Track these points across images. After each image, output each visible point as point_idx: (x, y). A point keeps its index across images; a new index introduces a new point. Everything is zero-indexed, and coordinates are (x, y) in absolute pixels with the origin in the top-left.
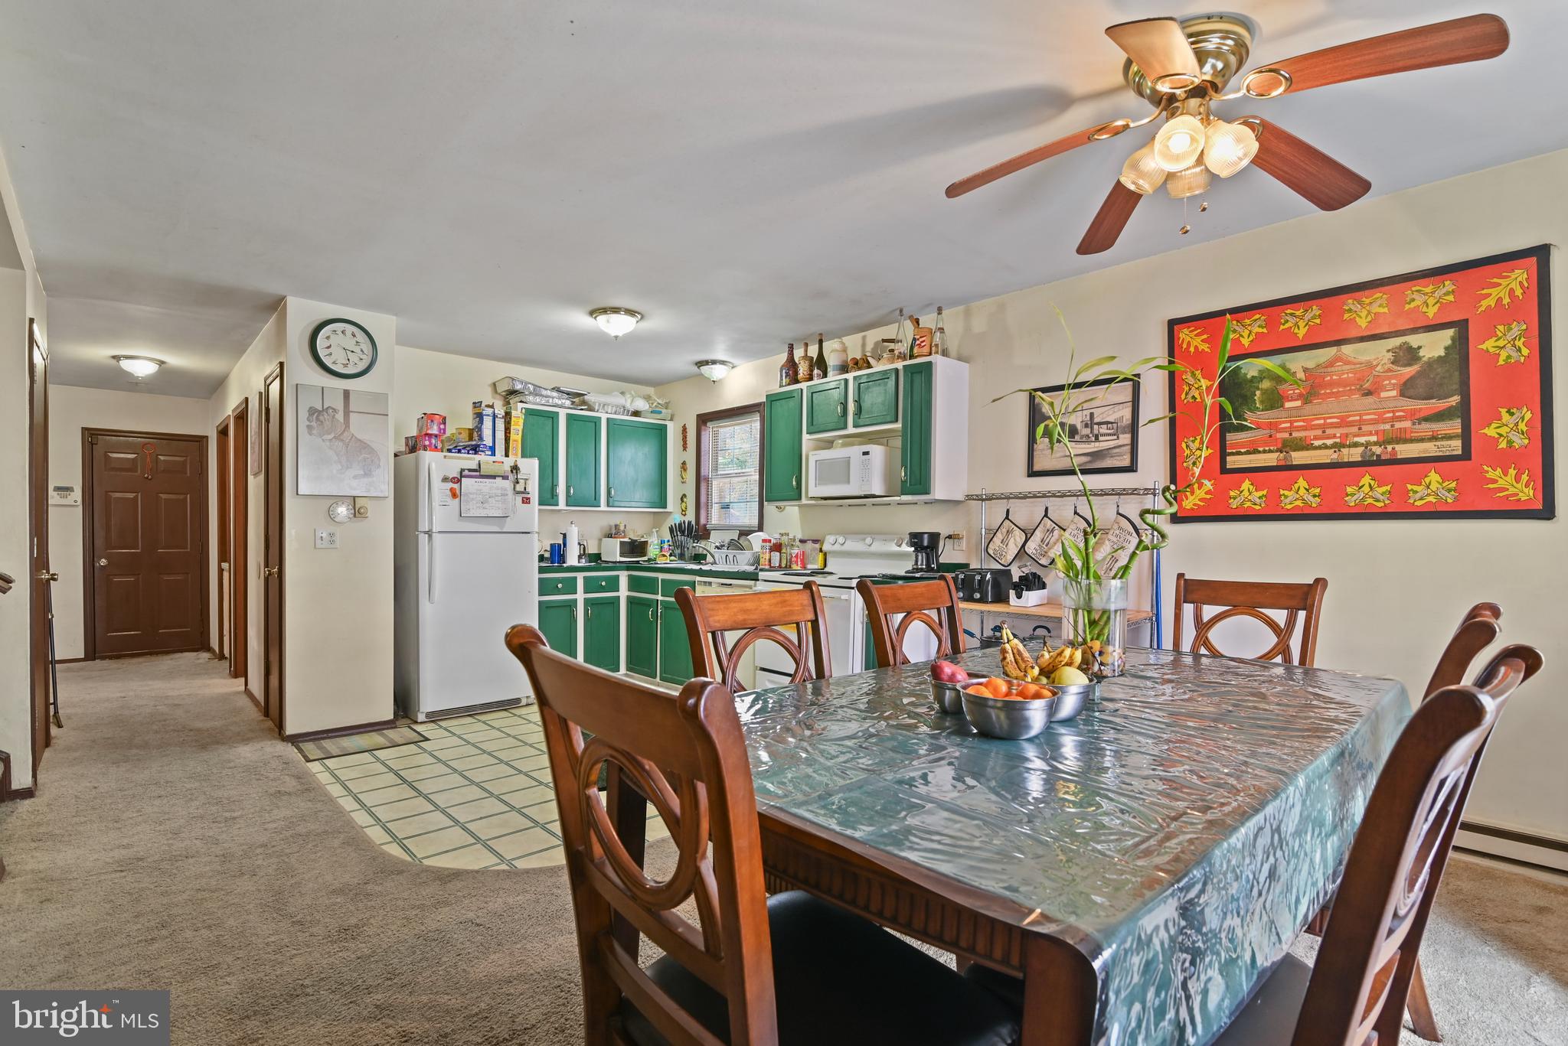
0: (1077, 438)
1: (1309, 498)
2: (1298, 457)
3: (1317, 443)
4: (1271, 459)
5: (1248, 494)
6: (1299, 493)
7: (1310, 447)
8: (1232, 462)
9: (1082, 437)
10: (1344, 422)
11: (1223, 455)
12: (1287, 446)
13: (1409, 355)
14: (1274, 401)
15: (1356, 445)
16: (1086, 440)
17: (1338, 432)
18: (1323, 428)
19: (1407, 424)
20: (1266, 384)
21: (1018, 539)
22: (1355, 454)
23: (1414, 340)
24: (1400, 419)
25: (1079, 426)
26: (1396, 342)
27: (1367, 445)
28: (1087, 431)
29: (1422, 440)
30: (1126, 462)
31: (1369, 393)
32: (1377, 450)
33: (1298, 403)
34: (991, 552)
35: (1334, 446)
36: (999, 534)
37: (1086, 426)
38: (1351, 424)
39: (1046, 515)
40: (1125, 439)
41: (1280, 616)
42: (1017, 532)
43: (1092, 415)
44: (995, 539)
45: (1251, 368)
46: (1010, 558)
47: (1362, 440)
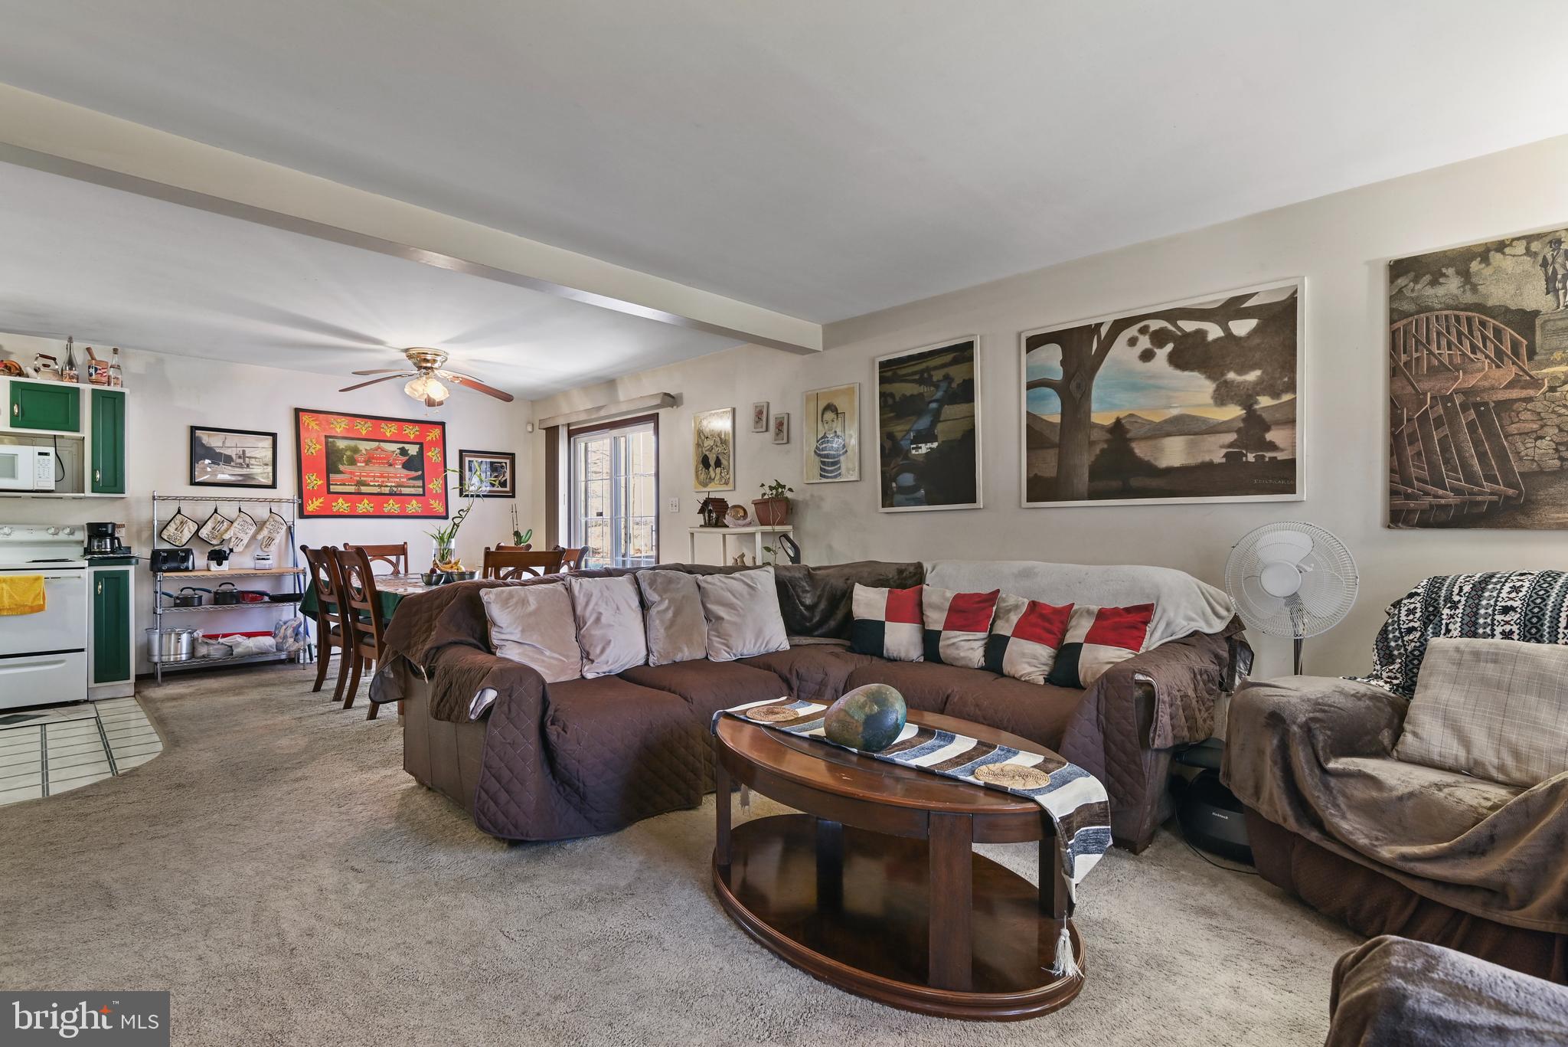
0: (232, 464)
1: (369, 508)
2: (364, 489)
3: (372, 484)
4: (352, 489)
5: (341, 505)
6: (365, 506)
7: (369, 485)
8: (333, 488)
9: (237, 464)
10: (382, 476)
11: (329, 485)
12: (360, 483)
13: (403, 452)
14: (352, 462)
15: (387, 486)
16: (241, 466)
17: (380, 480)
18: (374, 477)
19: (405, 480)
20: (348, 453)
21: (192, 528)
22: (386, 490)
23: (407, 446)
24: (403, 477)
25: (234, 457)
26: (401, 446)
27: (391, 486)
28: (241, 461)
29: (409, 487)
30: (270, 483)
31: (391, 465)
32: (395, 489)
33: (363, 464)
34: (165, 538)
35: (378, 485)
36: (172, 524)
37: (240, 457)
38: (384, 477)
39: (216, 511)
40: (270, 469)
41: (393, 558)
42: (190, 523)
43: (244, 452)
44: (168, 527)
45: (341, 444)
46: (184, 541)
47: (389, 484)
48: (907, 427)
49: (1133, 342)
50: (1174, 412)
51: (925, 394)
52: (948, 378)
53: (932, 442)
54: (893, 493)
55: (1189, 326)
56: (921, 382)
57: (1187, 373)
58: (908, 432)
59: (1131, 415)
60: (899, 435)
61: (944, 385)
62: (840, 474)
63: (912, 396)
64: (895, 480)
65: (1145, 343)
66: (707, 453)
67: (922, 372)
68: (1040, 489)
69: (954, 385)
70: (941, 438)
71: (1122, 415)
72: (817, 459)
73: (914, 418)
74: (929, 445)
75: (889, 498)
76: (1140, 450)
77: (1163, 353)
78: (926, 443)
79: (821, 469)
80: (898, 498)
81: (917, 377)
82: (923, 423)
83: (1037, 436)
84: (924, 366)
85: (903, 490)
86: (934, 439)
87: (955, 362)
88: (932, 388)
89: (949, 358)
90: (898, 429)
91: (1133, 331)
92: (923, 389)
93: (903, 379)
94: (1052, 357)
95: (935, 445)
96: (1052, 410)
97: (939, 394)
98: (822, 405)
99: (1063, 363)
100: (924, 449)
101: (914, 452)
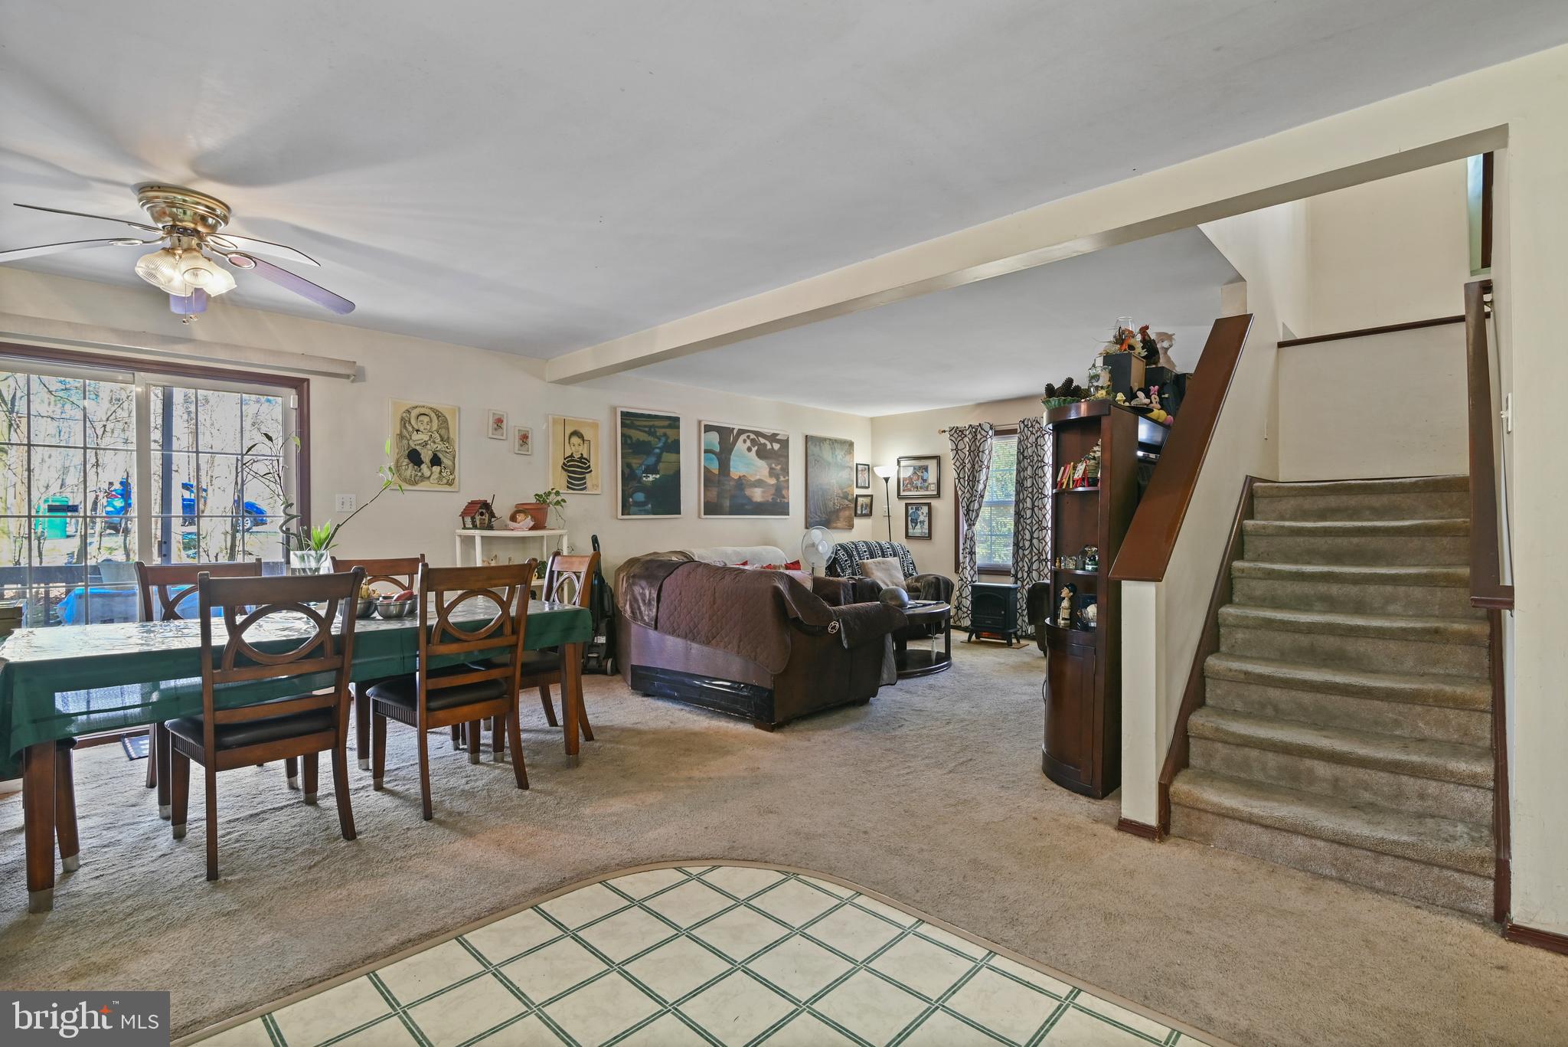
48: (640, 462)
49: (745, 441)
50: (758, 477)
51: (653, 442)
52: (665, 435)
53: (656, 474)
54: (630, 506)
55: (762, 440)
56: (650, 433)
57: (761, 461)
58: (641, 465)
59: (744, 476)
60: (634, 466)
61: (663, 439)
62: (585, 488)
63: (644, 441)
64: (631, 497)
65: (748, 443)
66: (418, 448)
67: (650, 427)
68: (711, 508)
69: (669, 441)
70: (661, 472)
71: (741, 475)
72: (565, 473)
73: (645, 457)
74: (654, 476)
75: (626, 510)
76: (748, 492)
77: (754, 449)
78: (652, 474)
79: (568, 482)
80: (633, 509)
81: (647, 429)
82: (652, 460)
83: (709, 480)
84: (651, 423)
85: (637, 504)
86: (655, 472)
87: (669, 427)
88: (656, 440)
89: (666, 423)
90: (635, 462)
91: (743, 437)
92: (650, 438)
93: (637, 428)
94: (714, 437)
95: (658, 476)
96: (715, 467)
97: (660, 445)
98: (569, 430)
99: (719, 443)
100: (651, 478)
101: (644, 479)
